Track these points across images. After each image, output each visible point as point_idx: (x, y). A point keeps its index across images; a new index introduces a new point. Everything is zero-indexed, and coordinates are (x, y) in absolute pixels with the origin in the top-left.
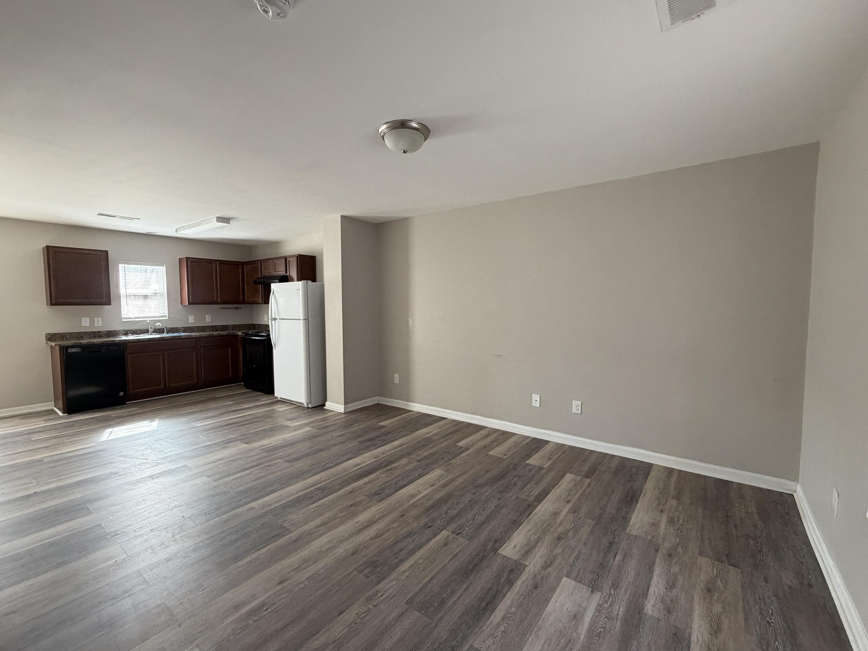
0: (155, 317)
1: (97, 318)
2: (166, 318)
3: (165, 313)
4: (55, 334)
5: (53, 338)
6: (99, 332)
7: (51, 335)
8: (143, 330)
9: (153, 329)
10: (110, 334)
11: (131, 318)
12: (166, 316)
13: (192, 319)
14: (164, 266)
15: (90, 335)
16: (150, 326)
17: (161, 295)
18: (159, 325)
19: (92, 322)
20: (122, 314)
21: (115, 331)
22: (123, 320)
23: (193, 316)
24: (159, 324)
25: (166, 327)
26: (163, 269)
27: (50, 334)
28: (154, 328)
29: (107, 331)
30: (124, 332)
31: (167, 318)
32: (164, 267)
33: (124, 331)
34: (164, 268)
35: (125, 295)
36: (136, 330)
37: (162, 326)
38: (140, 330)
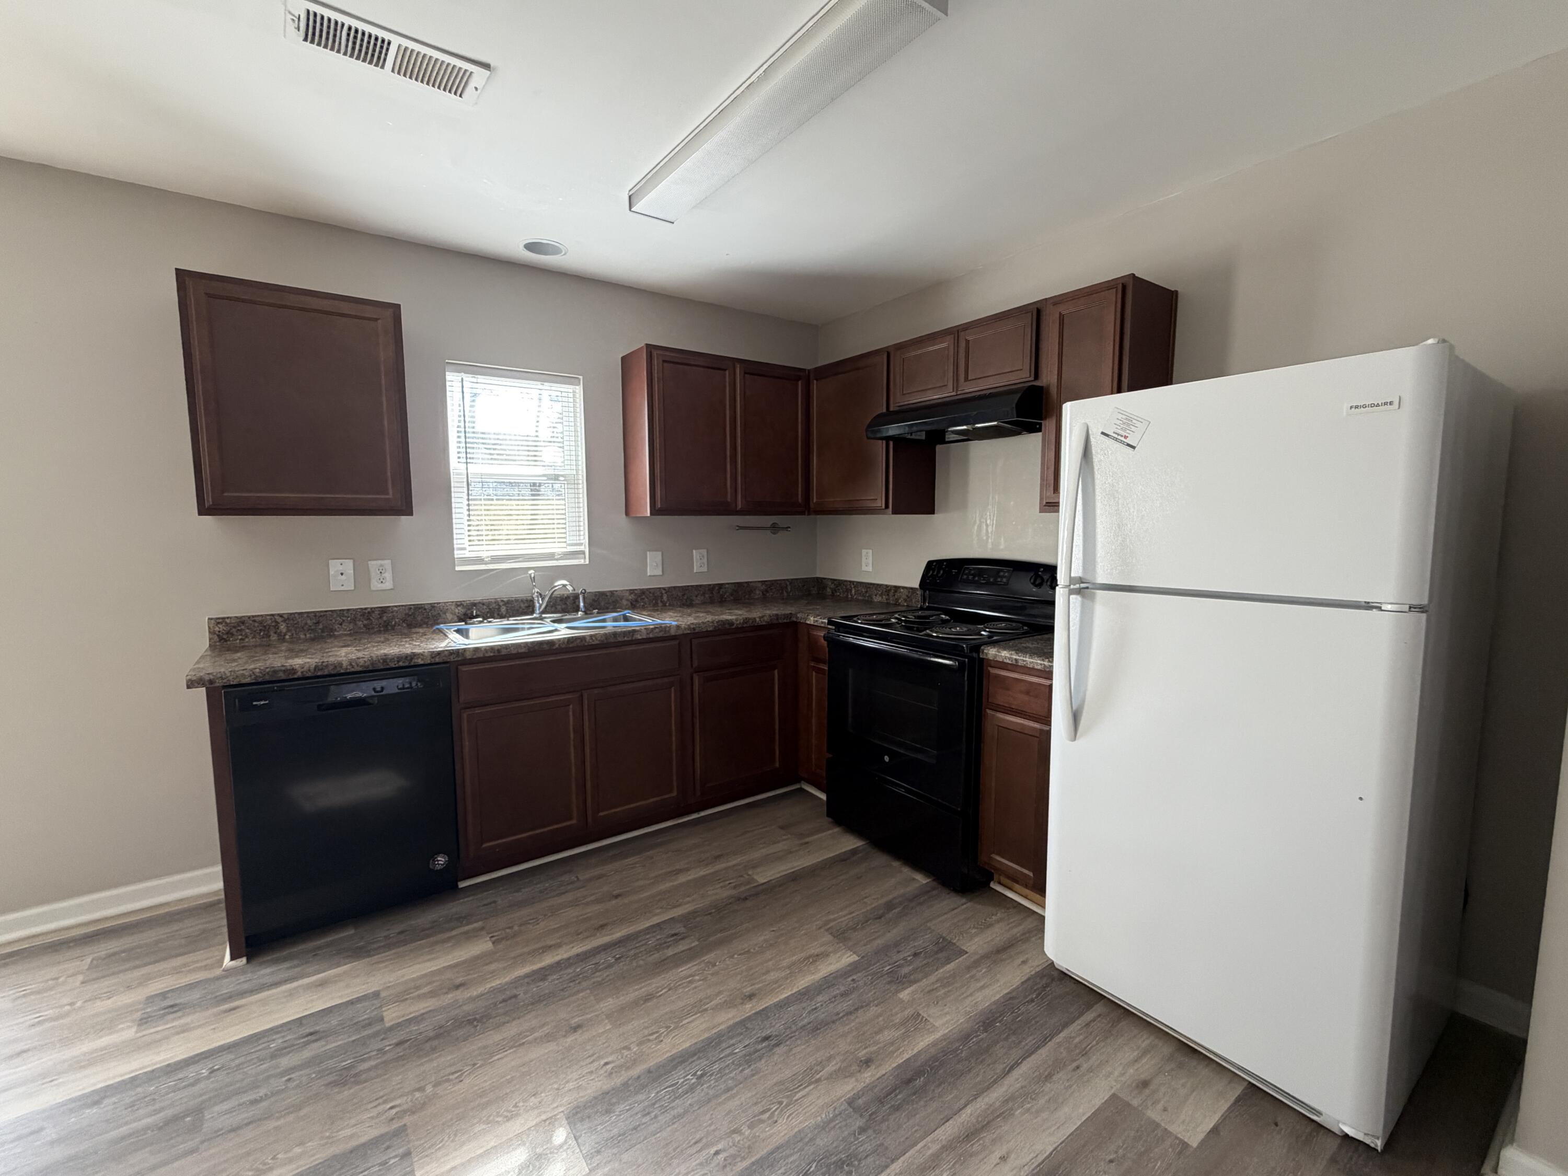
0: (551, 556)
1: (380, 562)
2: (582, 562)
3: (581, 544)
4: (241, 621)
5: (232, 635)
6: (384, 610)
7: (227, 624)
8: (517, 600)
9: (547, 599)
10: (419, 618)
11: (480, 560)
12: (583, 553)
13: (657, 565)
14: (579, 384)
15: (354, 621)
16: (536, 590)
17: (571, 482)
18: (564, 586)
19: (362, 576)
20: (455, 546)
21: (433, 606)
22: (457, 568)
23: (660, 553)
24: (565, 582)
25: (584, 593)
26: (574, 392)
27: (223, 618)
28: (550, 597)
29: (409, 607)
30: (460, 610)
31: (587, 562)
32: (577, 387)
33: (458, 604)
34: (579, 390)
35: (465, 480)
36: (496, 602)
37: (574, 590)
38: (508, 603)
